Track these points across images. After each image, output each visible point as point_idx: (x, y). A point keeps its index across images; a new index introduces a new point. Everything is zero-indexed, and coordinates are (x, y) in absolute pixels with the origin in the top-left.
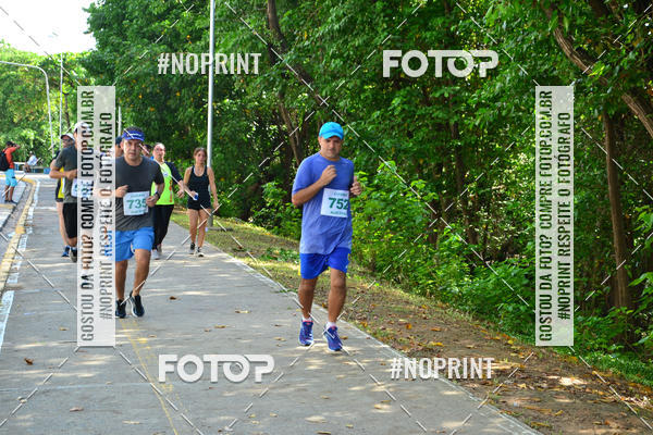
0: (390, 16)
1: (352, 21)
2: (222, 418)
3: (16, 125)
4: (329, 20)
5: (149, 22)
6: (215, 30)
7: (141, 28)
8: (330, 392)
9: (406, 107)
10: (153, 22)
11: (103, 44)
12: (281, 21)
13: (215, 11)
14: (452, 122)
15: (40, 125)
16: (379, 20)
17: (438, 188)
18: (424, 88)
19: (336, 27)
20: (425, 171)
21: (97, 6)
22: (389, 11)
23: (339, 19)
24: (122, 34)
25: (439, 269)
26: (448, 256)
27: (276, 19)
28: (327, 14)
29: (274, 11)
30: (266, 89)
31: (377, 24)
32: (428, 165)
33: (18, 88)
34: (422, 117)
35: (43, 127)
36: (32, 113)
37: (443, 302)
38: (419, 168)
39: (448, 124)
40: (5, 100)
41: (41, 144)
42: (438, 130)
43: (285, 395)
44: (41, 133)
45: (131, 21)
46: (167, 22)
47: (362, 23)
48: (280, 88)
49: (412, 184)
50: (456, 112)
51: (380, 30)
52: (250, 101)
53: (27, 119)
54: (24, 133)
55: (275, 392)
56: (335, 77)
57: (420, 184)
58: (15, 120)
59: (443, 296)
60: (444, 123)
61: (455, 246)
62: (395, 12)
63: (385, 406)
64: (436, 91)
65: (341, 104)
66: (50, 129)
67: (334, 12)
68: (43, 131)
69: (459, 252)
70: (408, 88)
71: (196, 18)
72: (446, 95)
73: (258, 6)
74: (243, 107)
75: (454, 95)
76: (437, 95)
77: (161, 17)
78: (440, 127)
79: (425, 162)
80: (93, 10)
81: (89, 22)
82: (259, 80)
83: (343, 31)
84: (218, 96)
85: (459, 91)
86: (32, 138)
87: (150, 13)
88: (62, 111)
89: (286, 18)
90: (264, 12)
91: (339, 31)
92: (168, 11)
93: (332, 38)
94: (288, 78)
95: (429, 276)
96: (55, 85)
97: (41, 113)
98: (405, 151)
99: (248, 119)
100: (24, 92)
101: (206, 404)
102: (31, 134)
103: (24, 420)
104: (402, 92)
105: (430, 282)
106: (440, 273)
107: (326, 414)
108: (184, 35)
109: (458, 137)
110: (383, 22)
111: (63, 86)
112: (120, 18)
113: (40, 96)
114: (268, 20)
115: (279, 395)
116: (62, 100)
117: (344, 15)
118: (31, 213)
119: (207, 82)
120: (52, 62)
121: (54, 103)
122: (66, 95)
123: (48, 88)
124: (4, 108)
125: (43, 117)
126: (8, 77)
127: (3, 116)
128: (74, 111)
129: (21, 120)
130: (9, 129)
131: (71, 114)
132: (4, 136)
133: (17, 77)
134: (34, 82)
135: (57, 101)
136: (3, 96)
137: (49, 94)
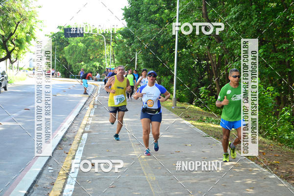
0: (259, 12)
1: (241, 14)
2: (177, 193)
3: (91, 60)
4: (231, 13)
5: (150, 15)
6: (179, 18)
7: (146, 17)
8: (227, 183)
9: (265, 53)
10: (152, 15)
11: (129, 25)
12: (209, 14)
13: (179, 9)
14: (287, 60)
15: (101, 60)
16: (253, 13)
17: (280, 91)
18: (274, 45)
19: (234, 17)
20: (274, 83)
21: (127, 8)
22: (258, 10)
23: (235, 13)
24: (138, 20)
25: (279, 127)
26: (284, 122)
27: (206, 13)
28: (230, 11)
29: (206, 10)
30: (201, 44)
31: (252, 15)
32: (275, 80)
33: (92, 44)
34: (273, 58)
35: (103, 61)
36: (98, 55)
37: (281, 143)
38: (271, 81)
39: (285, 61)
40: (87, 49)
41: (102, 68)
42: (280, 64)
43: (205, 184)
44: (102, 64)
45: (142, 14)
46: (158, 15)
47: (246, 15)
48: (208, 44)
49: (268, 89)
50: (289, 56)
51: (254, 18)
52: (194, 50)
53: (96, 57)
54: (94, 63)
55: (201, 182)
56: (233, 39)
57: (271, 88)
58: (91, 58)
59: (281, 140)
60: (283, 60)
61: (287, 117)
62: (261, 10)
63: (251, 190)
64: (279, 46)
65: (236, 52)
66: (106, 62)
67: (233, 10)
68: (102, 63)
69: (289, 120)
70: (266, 45)
71: (171, 13)
72: (284, 48)
73: (199, 7)
74: (191, 53)
75: (288, 48)
76: (280, 48)
77: (155, 12)
78: (281, 62)
79: (274, 79)
80: (125, 9)
81: (124, 15)
82: (198, 41)
83: (237, 19)
84: (180, 48)
85: (290, 46)
86: (98, 66)
87: (150, 11)
88: (111, 54)
89: (211, 12)
90: (201, 10)
91: (235, 18)
92: (159, 9)
93: (232, 21)
94: (211, 40)
95: (275, 131)
96: (108, 42)
97: (102, 55)
98: (265, 74)
99: (193, 58)
100: (95, 46)
101: (170, 186)
102: (98, 64)
103: (89, 191)
104: (264, 47)
105: (275, 133)
106: (280, 130)
107: (224, 193)
108: (165, 20)
109: (290, 67)
110: (255, 14)
111: (112, 43)
112: (137, 13)
113: (102, 48)
114: (203, 14)
115: (203, 183)
116: (111, 49)
117: (238, 11)
118: (96, 99)
119: (175, 42)
121: (108, 51)
122: (113, 47)
123: (105, 44)
124: (86, 52)
125: (103, 57)
126: (88, 39)
127: (86, 56)
128: (117, 54)
129: (93, 58)
130: (88, 62)
131: (115, 56)
132: (86, 65)
133: (92, 39)
134: (99, 41)
135: (109, 50)
136: (86, 47)
137: (106, 47)
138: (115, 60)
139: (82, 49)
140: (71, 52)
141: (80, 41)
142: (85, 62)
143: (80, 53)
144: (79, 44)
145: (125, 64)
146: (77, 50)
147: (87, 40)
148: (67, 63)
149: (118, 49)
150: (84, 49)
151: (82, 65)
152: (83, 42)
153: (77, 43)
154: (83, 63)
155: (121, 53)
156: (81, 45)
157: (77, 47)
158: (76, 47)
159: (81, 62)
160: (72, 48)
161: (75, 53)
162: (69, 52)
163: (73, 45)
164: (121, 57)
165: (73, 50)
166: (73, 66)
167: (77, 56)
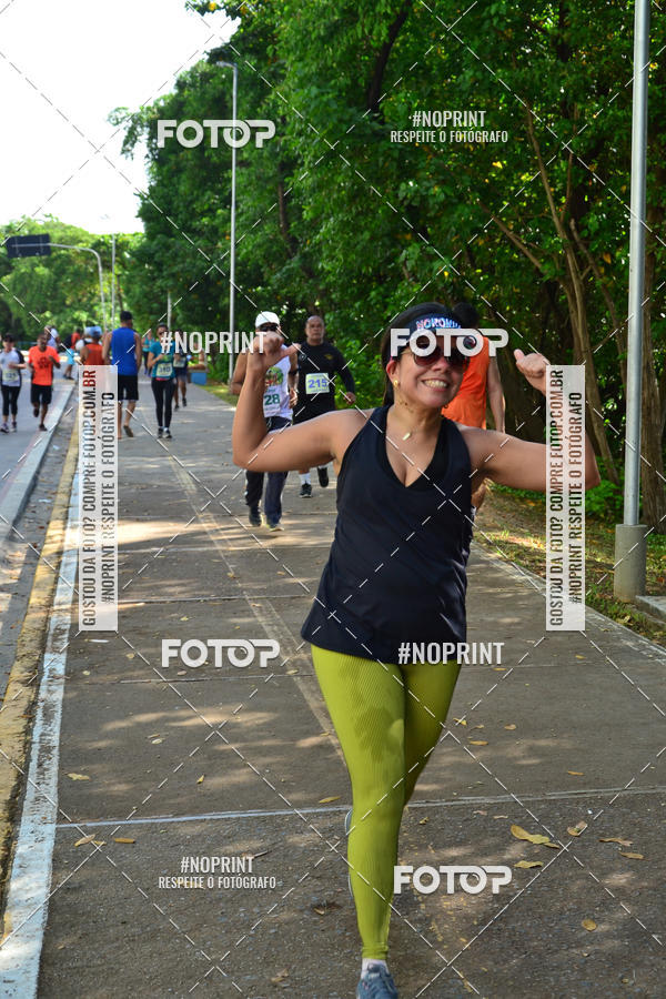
3: (69, 307)
15: (92, 306)
33: (71, 269)
35: (96, 308)
36: (83, 296)
44: (93, 315)
53: (80, 301)
54: (77, 314)
58: (68, 302)
66: (103, 311)
68: (95, 312)
88: (114, 293)
96: (107, 266)
97: (94, 295)
100: (76, 273)
102: (84, 316)
111: (115, 267)
113: (93, 278)
116: (114, 281)
120: (103, 244)
121: (106, 285)
122: (118, 276)
123: (100, 269)
124: (55, 289)
125: (96, 298)
126: (60, 256)
127: (53, 297)
128: (127, 292)
129: (73, 302)
130: (61, 311)
131: (124, 296)
132: (55, 318)
133: (68, 256)
134: (87, 264)
135: (110, 283)
136: (54, 277)
137: (101, 275)
138: (125, 305)
139: (45, 281)
140: (19, 287)
141: (40, 262)
142: (53, 312)
143: (40, 289)
144: (37, 269)
145: (146, 315)
146: (33, 283)
147: (56, 259)
148: (10, 315)
149: (130, 280)
150: (50, 280)
151: (47, 319)
152: (47, 265)
153: (34, 266)
154: (48, 314)
155: (137, 289)
156: (42, 270)
157: (34, 276)
158: (30, 276)
159: (43, 311)
160: (21, 278)
161: (29, 291)
162: (14, 289)
163: (23, 271)
164: (136, 299)
165: (24, 284)
166: (24, 322)
167: (33, 296)
